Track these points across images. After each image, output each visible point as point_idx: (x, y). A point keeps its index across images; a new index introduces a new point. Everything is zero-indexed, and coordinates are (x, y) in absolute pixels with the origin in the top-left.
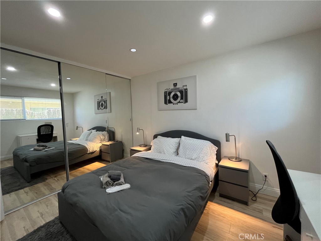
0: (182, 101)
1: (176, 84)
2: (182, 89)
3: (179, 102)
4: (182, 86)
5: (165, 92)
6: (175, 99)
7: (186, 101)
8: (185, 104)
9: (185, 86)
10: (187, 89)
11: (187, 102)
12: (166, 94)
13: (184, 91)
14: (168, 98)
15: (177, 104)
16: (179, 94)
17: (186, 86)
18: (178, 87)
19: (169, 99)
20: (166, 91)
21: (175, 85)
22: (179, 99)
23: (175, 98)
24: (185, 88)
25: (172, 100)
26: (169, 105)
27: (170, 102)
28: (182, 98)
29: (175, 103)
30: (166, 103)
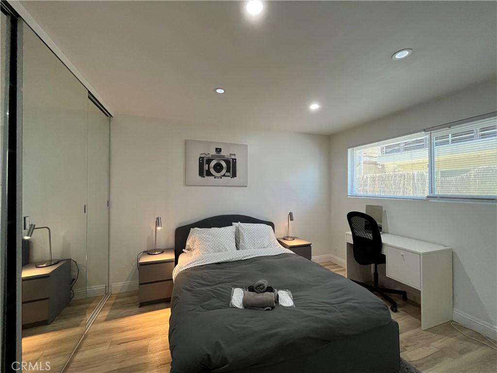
0: (228, 174)
1: (220, 149)
2: (229, 158)
3: (224, 175)
4: (229, 155)
5: (200, 158)
6: (218, 171)
7: (234, 175)
8: (233, 179)
9: (232, 155)
10: (235, 159)
11: (236, 177)
12: (203, 160)
13: (231, 161)
14: (206, 167)
15: (221, 178)
16: (224, 164)
17: (235, 155)
18: (222, 153)
19: (207, 169)
20: (202, 156)
21: (218, 150)
22: (224, 171)
23: (218, 168)
24: (233, 157)
25: (212, 171)
26: (207, 178)
27: (209, 174)
28: (228, 171)
29: (218, 176)
30: (201, 174)
